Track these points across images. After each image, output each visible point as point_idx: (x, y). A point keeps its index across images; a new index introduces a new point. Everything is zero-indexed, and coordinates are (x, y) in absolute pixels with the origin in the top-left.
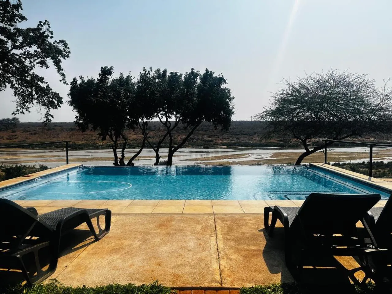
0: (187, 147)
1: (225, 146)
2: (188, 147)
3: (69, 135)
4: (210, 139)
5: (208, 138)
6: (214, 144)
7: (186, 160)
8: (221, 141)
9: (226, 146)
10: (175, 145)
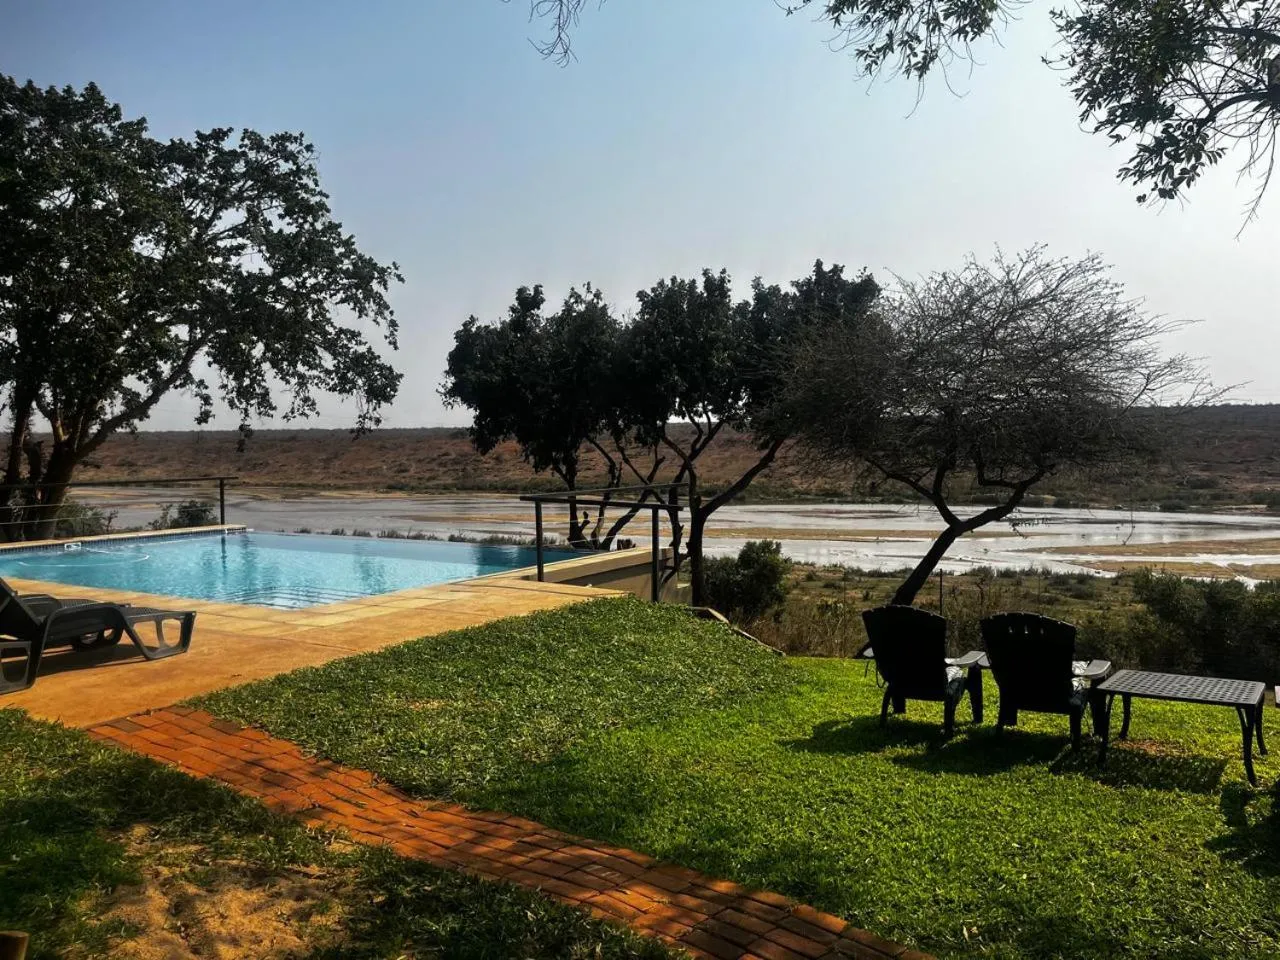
0: (1092, 504)
1: (1262, 506)
2: (1097, 505)
3: (721, 459)
4: (1204, 475)
5: (1199, 473)
6: (1216, 497)
7: (1039, 551)
8: (1251, 486)
9: (1265, 506)
10: (1046, 496)
